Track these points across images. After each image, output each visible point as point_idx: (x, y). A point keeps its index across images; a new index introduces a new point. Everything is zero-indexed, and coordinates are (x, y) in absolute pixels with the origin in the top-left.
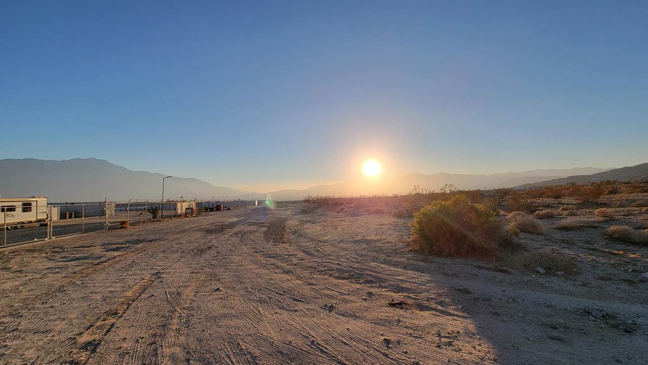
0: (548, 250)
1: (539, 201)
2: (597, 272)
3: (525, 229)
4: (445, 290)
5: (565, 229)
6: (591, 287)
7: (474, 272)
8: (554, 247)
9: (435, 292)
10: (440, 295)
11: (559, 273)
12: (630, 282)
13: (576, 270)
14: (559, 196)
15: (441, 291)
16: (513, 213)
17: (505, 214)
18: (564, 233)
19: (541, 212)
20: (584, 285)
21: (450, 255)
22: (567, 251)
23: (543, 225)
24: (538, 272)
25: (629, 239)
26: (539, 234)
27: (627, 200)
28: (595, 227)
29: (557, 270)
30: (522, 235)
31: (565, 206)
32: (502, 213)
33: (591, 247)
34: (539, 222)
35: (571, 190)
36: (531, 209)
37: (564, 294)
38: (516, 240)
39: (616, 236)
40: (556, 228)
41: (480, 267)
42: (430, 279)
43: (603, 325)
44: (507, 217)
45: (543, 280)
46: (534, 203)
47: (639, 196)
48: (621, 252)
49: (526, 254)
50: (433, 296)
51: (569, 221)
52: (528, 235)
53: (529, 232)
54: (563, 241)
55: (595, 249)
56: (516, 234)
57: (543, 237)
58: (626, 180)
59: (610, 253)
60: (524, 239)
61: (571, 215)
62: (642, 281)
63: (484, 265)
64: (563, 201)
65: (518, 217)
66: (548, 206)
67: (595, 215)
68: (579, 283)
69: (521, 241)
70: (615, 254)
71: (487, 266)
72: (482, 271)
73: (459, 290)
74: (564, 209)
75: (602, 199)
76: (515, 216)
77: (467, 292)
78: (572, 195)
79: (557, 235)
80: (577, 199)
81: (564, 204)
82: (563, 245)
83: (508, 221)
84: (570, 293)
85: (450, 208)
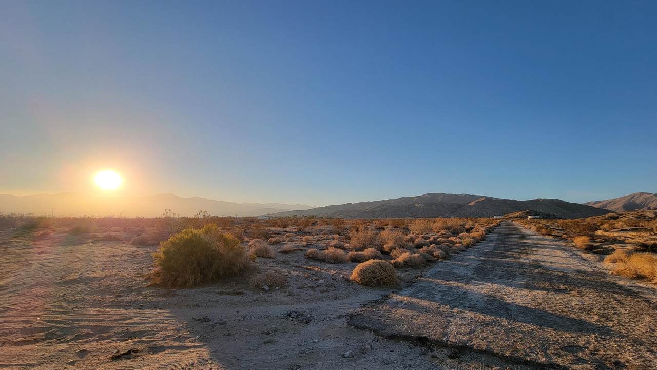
0: (272, 271)
1: (272, 229)
2: (298, 283)
3: (262, 254)
4: (185, 324)
5: (285, 252)
6: (293, 296)
7: (215, 299)
8: (277, 268)
9: (173, 328)
10: (179, 330)
11: (277, 288)
12: (312, 288)
13: (287, 284)
14: (286, 226)
15: (181, 325)
16: (253, 240)
17: (249, 240)
18: (285, 255)
19: (273, 239)
20: (290, 295)
21: (196, 285)
22: (284, 270)
23: (273, 250)
24: (264, 290)
25: (317, 257)
26: (270, 257)
27: (320, 230)
28: (301, 250)
29: (276, 286)
30: (257, 259)
31: (288, 234)
32: (246, 239)
33: (298, 265)
34: (270, 248)
35: (293, 221)
36: (267, 236)
37: (277, 305)
38: (253, 264)
39: (311, 256)
40: (280, 252)
41: (221, 293)
42: (169, 314)
43: (296, 322)
44: (249, 244)
45: (266, 296)
46: (270, 230)
47: (325, 228)
48: (312, 267)
49: (259, 276)
50: (171, 333)
51: (288, 246)
52: (262, 258)
53: (263, 257)
54: (283, 262)
55: (299, 267)
56: (254, 259)
57: (272, 260)
58: (321, 216)
59: (306, 268)
60: (260, 264)
61: (291, 241)
62: (318, 286)
63: (225, 291)
64: (288, 230)
65: (256, 244)
66: (278, 234)
67: (300, 242)
68: (288, 294)
69: (257, 265)
70: (308, 269)
71: (228, 291)
72: (222, 296)
73: (199, 320)
74: (287, 236)
75: (307, 230)
76: (254, 242)
77: (205, 320)
78: (293, 225)
79: (281, 258)
80: (295, 229)
81: (288, 232)
82: (283, 265)
83: (249, 247)
84: (282, 303)
85: (201, 237)
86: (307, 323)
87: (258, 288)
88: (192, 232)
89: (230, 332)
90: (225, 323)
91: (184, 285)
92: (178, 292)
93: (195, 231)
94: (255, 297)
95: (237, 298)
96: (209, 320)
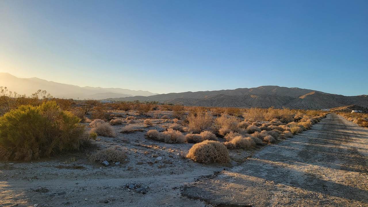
0: (113, 148)
1: (114, 112)
2: (137, 160)
3: (103, 133)
4: (23, 194)
5: (126, 132)
6: (132, 170)
7: (54, 172)
8: (117, 146)
9: (11, 197)
10: (16, 199)
11: (117, 163)
12: (151, 164)
13: (126, 160)
14: (127, 110)
15: (18, 195)
16: (95, 120)
18: (125, 135)
19: (115, 121)
20: (129, 170)
21: (34, 159)
22: (124, 148)
23: (114, 130)
24: (104, 165)
25: (156, 138)
26: (110, 137)
27: (160, 114)
28: (142, 131)
29: (116, 162)
30: (98, 138)
31: (130, 117)
32: (88, 120)
33: (138, 144)
34: (112, 128)
35: (135, 106)
36: (108, 118)
37: (117, 178)
38: (93, 142)
39: (150, 136)
40: (121, 132)
41: (60, 167)
42: (6, 186)
43: (133, 193)
44: (90, 124)
45: (106, 170)
46: (111, 113)
47: (165, 113)
48: (151, 146)
49: (99, 152)
50: (8, 202)
51: (129, 127)
52: (103, 137)
53: (104, 136)
54: (124, 141)
56: (94, 137)
57: (112, 139)
58: (162, 102)
59: (146, 147)
60: (100, 141)
61: (132, 123)
62: (156, 162)
63: (64, 165)
64: (130, 113)
65: (98, 124)
66: (120, 116)
67: (142, 124)
68: (127, 168)
69: (97, 142)
70: (148, 148)
71: (67, 165)
72: (61, 170)
73: (38, 191)
74: (129, 119)
75: (149, 113)
76: (96, 123)
78: (135, 109)
79: (122, 137)
80: (137, 112)
81: (130, 115)
82: (123, 144)
83: (90, 127)
84: (121, 176)
85: (40, 113)
86: (144, 193)
87: (98, 163)
88: (29, 108)
89: (69, 201)
90: (64, 193)
91: (22, 159)
92: (15, 166)
93: (33, 108)
94: (95, 171)
95: (77, 172)
96: (47, 191)
